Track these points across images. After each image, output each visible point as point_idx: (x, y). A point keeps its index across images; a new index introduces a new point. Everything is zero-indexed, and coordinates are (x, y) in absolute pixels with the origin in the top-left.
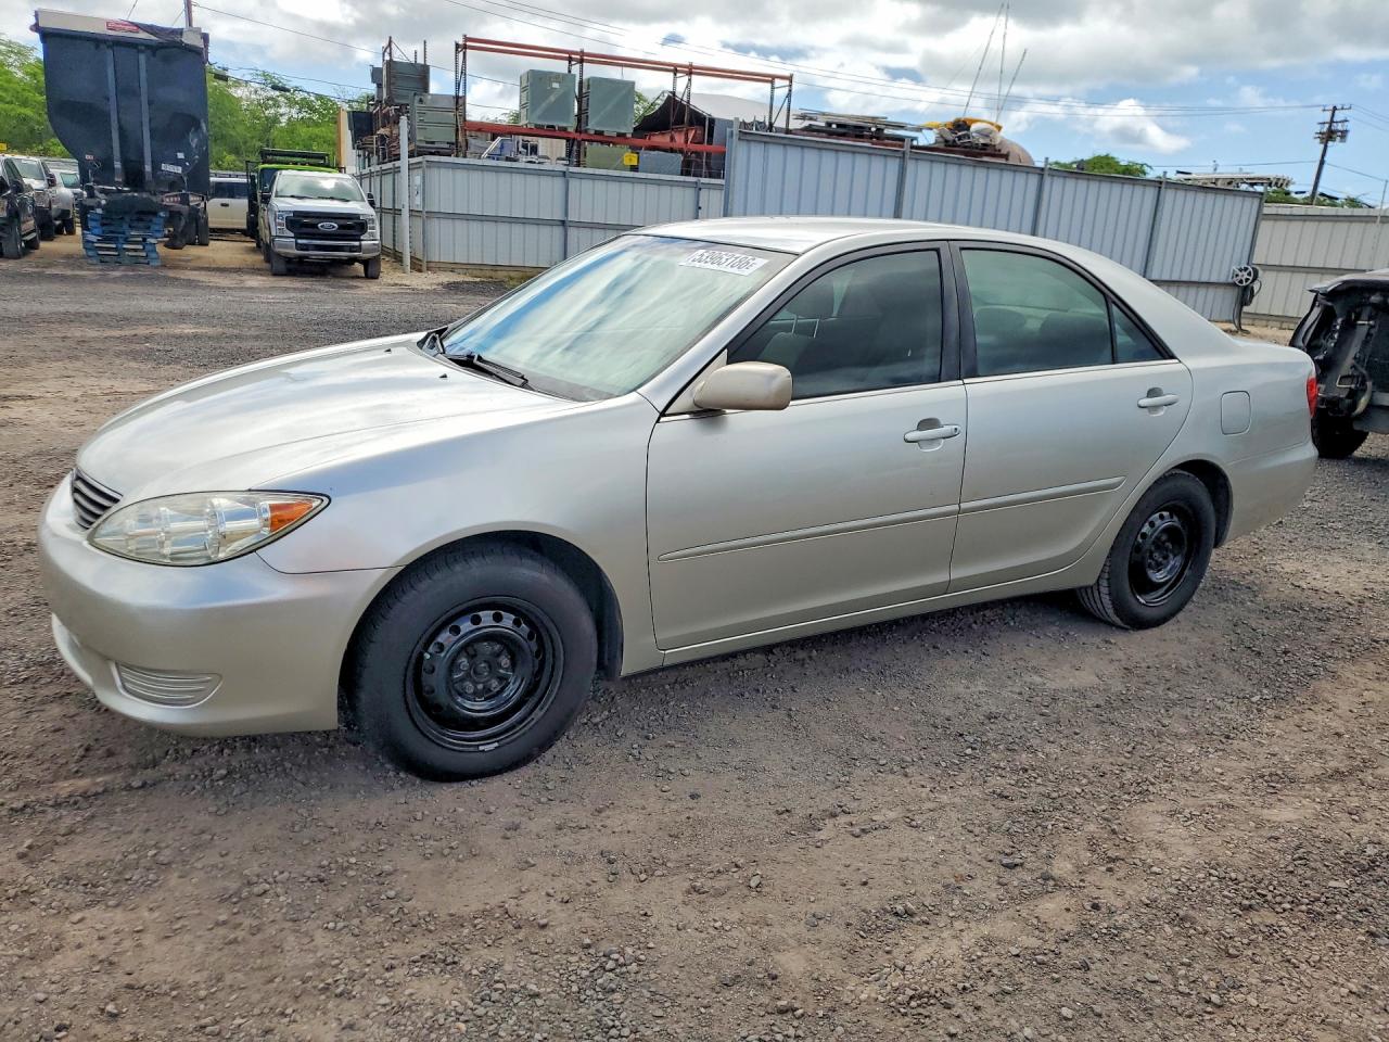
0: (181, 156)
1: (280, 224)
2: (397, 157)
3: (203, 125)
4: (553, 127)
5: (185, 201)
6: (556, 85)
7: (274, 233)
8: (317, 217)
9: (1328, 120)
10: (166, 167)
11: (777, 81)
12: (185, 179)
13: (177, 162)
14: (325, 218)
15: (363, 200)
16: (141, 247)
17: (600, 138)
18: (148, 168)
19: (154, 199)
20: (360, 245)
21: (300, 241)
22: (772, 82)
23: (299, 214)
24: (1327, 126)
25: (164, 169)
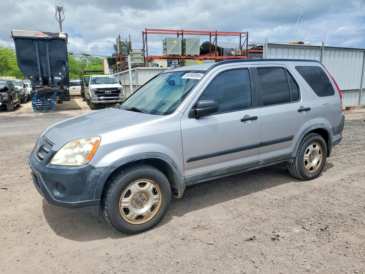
0: (60, 74)
1: (93, 93)
2: (128, 68)
3: (67, 63)
4: (175, 55)
5: (62, 88)
6: (175, 42)
7: (91, 96)
8: (105, 90)
10: (56, 78)
12: (62, 81)
13: (59, 76)
14: (107, 90)
15: (118, 83)
16: (50, 104)
17: (190, 57)
18: (50, 79)
19: (52, 89)
20: (119, 98)
21: (99, 98)
22: (241, 35)
23: (98, 89)
25: (55, 79)
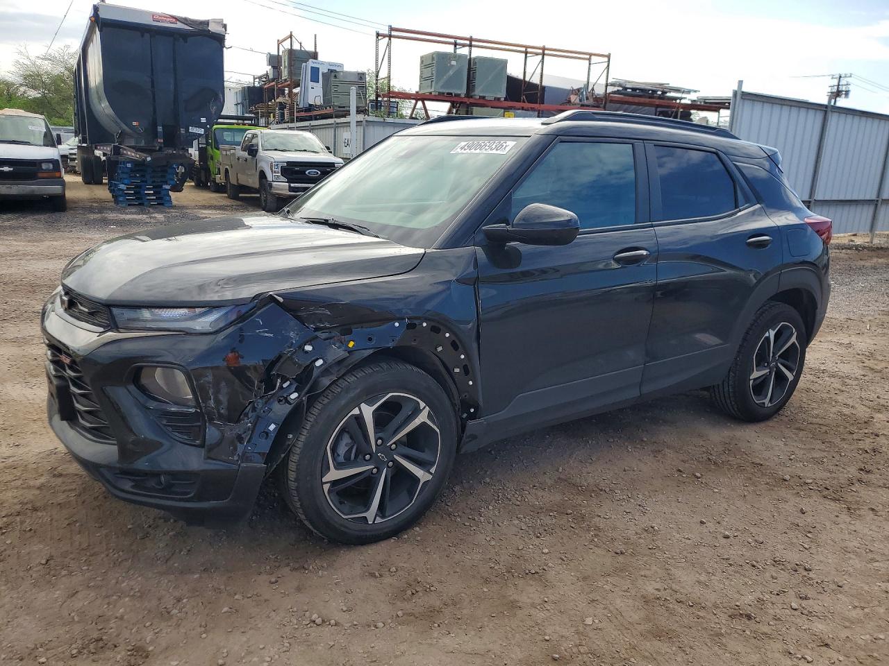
0: (203, 120)
1: (276, 172)
3: (220, 95)
4: (451, 94)
6: (454, 63)
7: (271, 179)
8: (305, 166)
9: (836, 84)
10: (192, 129)
11: (593, 57)
13: (201, 125)
14: (311, 166)
15: (325, 151)
17: (483, 102)
18: (183, 131)
21: (292, 185)
22: (589, 59)
23: (291, 164)
24: (836, 87)
25: (190, 131)
